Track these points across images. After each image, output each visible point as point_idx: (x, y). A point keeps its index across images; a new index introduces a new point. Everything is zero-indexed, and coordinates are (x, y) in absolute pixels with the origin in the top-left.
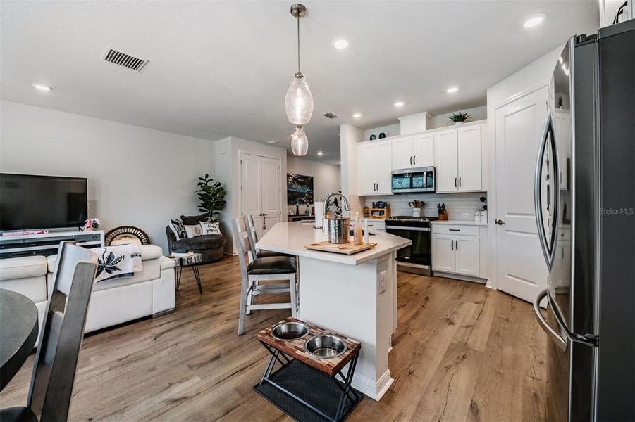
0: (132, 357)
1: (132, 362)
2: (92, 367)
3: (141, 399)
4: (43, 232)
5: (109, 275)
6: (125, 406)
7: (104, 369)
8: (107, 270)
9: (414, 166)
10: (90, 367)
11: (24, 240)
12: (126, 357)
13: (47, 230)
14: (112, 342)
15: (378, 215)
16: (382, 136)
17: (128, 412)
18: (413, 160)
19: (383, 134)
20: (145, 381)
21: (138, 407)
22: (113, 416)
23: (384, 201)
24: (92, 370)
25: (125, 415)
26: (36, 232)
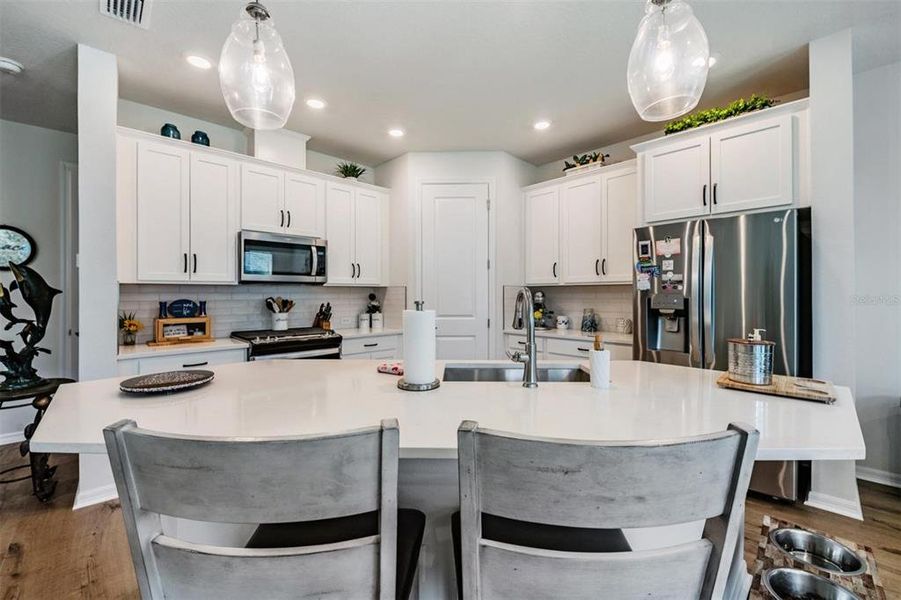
9: (289, 231)
15: (183, 335)
16: (200, 138)
18: (285, 218)
19: (205, 136)
23: (196, 298)
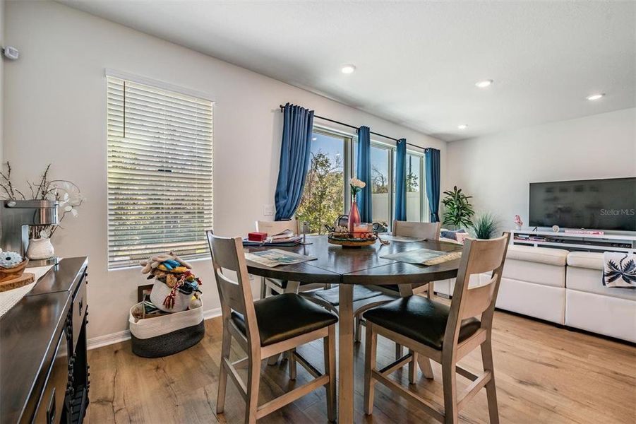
0: (631, 379)
1: (627, 383)
2: (586, 361)
3: (607, 413)
4: (598, 233)
5: (625, 284)
6: (588, 404)
7: (593, 369)
8: (623, 277)
10: (583, 360)
11: (583, 238)
12: (624, 375)
13: (603, 231)
14: (621, 355)
17: (586, 410)
20: (625, 406)
21: (598, 415)
22: (573, 402)
24: (584, 363)
25: (583, 409)
26: (593, 232)
